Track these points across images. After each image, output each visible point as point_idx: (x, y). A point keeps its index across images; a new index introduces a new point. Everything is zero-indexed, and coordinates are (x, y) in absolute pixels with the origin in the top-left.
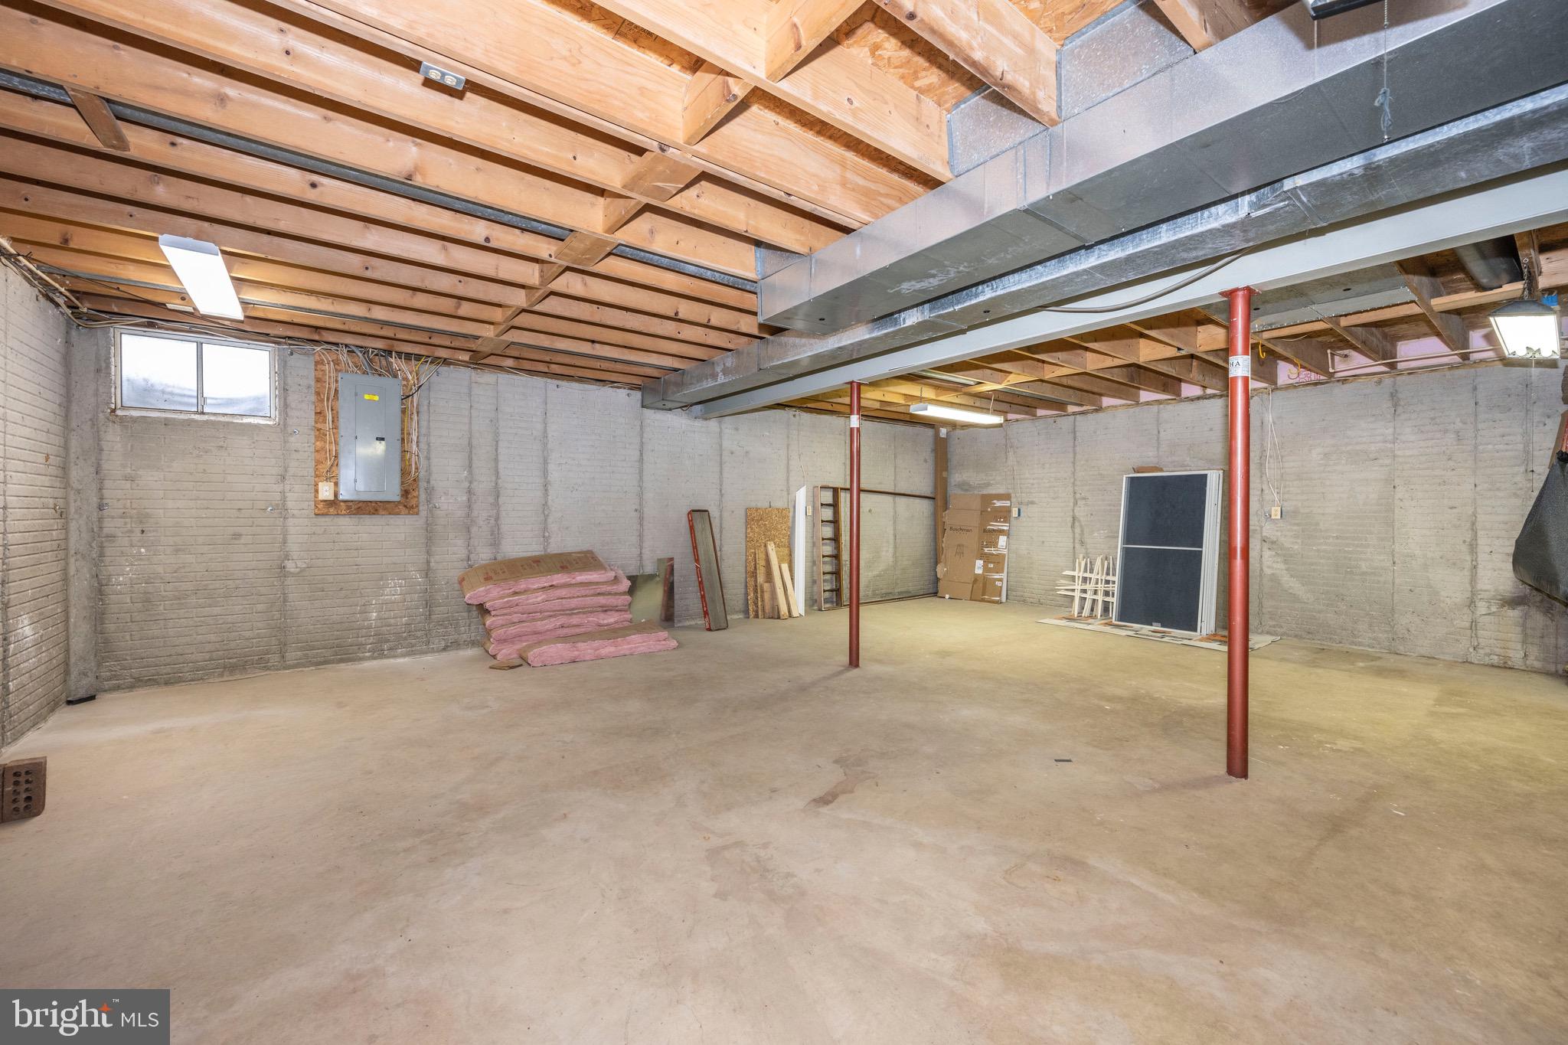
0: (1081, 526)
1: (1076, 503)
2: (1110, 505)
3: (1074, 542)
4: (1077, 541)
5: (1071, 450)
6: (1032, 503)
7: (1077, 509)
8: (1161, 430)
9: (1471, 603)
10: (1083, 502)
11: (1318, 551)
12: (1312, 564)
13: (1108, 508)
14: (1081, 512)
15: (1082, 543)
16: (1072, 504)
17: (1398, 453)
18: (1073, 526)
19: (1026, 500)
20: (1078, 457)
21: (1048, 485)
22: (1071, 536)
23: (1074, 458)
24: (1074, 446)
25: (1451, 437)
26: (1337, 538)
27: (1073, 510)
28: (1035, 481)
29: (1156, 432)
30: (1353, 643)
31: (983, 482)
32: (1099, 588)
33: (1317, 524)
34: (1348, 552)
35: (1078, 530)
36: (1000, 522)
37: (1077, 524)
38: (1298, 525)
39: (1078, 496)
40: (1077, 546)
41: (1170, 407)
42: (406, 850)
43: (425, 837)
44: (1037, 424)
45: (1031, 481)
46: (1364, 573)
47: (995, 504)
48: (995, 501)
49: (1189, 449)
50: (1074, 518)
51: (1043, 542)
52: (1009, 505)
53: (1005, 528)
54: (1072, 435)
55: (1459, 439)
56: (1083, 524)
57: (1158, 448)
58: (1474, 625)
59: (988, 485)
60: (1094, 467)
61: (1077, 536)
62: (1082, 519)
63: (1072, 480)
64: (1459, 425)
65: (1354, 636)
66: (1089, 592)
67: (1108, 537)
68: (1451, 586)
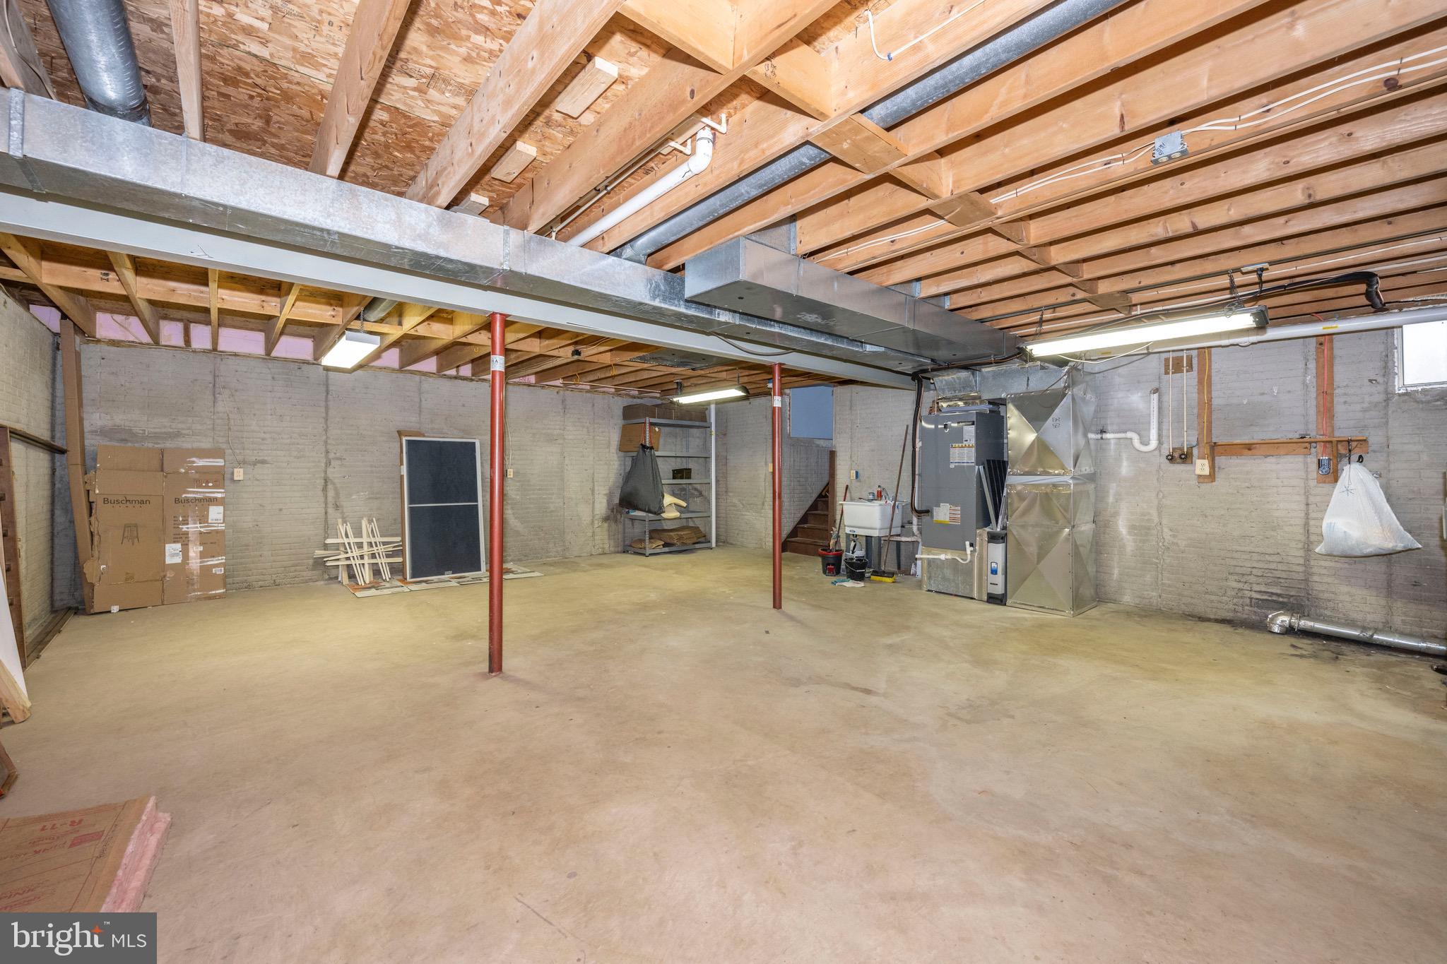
0: (336, 489)
1: (328, 463)
2: (371, 466)
3: (326, 507)
4: (330, 505)
5: (323, 404)
6: (263, 462)
7: (330, 470)
8: (423, 399)
9: (593, 522)
10: (338, 462)
11: (530, 499)
12: (527, 508)
13: (369, 469)
14: (335, 473)
15: (337, 507)
16: (323, 465)
17: (566, 437)
18: (325, 489)
19: (254, 459)
20: (332, 412)
21: (288, 441)
22: (322, 499)
23: (327, 413)
24: (327, 400)
25: (585, 430)
26: (539, 490)
27: (326, 472)
28: (267, 436)
29: (417, 400)
30: (548, 557)
31: (163, 430)
32: (376, 551)
33: (529, 481)
34: (545, 498)
35: (331, 493)
36: (207, 487)
37: (330, 486)
38: (519, 481)
39: (331, 455)
40: (331, 510)
41: (431, 380)
42: (1141, 874)
43: (1109, 871)
44: (270, 366)
45: (262, 435)
46: (551, 512)
47: (194, 462)
48: (194, 459)
49: (446, 419)
50: (326, 481)
51: (281, 510)
52: (223, 464)
53: (219, 495)
54: (323, 389)
55: (588, 432)
56: (338, 485)
57: (420, 414)
58: (593, 535)
59: (178, 434)
60: (352, 425)
61: (330, 499)
62: (336, 481)
63: (324, 437)
64: (588, 424)
65: (548, 552)
66: (366, 557)
67: (370, 498)
68: (584, 512)
